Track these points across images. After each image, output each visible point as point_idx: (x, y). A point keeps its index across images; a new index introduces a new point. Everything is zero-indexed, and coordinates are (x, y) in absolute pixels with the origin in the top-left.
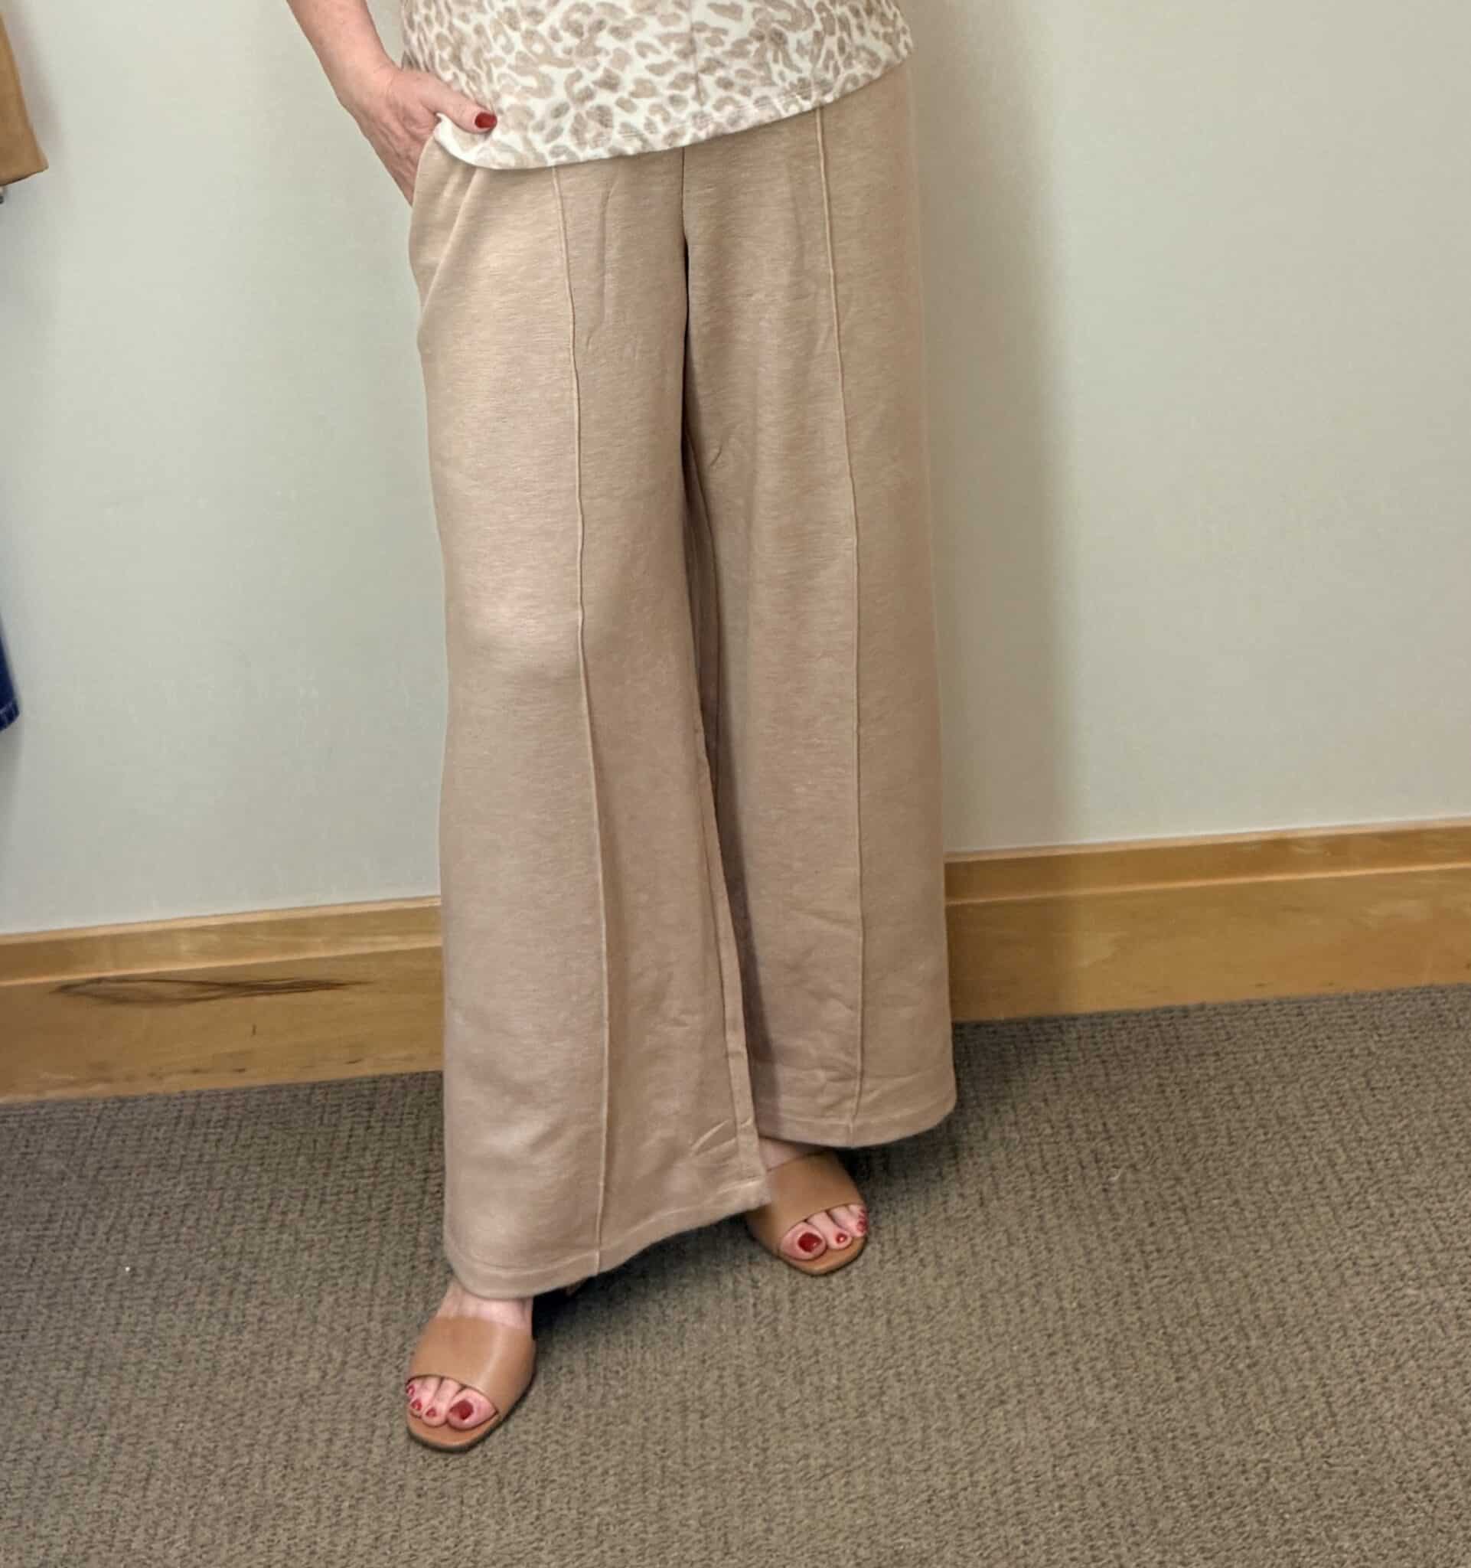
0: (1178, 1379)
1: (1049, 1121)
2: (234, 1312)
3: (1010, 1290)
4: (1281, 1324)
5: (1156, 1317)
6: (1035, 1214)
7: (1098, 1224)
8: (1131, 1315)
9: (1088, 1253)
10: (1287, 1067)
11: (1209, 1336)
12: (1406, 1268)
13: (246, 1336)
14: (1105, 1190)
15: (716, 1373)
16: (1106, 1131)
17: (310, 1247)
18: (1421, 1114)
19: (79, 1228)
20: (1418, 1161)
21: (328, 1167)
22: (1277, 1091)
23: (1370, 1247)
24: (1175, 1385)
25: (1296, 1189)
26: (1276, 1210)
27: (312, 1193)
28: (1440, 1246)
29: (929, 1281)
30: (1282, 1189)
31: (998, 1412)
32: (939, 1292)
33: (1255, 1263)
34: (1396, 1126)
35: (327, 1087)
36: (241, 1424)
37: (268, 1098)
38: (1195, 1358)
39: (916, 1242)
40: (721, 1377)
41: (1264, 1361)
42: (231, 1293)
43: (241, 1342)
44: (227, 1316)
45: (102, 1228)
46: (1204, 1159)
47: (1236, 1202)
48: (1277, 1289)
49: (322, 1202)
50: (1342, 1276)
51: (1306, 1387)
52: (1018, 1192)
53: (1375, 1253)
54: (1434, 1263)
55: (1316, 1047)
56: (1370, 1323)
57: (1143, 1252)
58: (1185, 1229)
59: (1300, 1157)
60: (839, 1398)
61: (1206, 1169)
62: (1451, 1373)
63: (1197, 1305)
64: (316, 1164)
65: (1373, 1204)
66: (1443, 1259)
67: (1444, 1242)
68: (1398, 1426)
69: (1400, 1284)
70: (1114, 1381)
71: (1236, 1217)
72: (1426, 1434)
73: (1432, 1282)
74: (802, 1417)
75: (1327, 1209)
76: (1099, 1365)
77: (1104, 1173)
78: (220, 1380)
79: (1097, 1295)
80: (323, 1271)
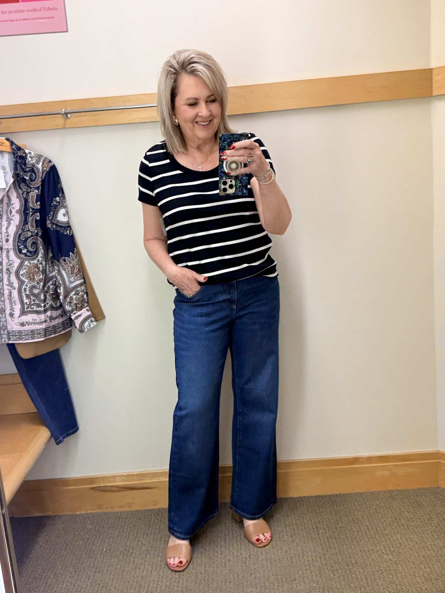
0: (334, 575)
1: (306, 519)
2: (128, 559)
3: (297, 556)
4: (356, 563)
5: (329, 562)
6: (303, 539)
7: (316, 541)
8: (324, 561)
9: (314, 548)
10: (358, 508)
11: (341, 566)
12: (384, 551)
13: (131, 564)
14: (318, 534)
15: (233, 573)
16: (319, 521)
17: (145, 545)
18: (388, 518)
19: (95, 540)
20: (387, 528)
21: (149, 528)
22: (356, 513)
23: (376, 547)
24: (333, 577)
25: (360, 534)
26: (355, 538)
27: (145, 533)
28: (392, 547)
29: (279, 554)
30: (357, 534)
31: (294, 582)
32: (282, 556)
33: (351, 550)
34: (382, 520)
35: (148, 510)
36: (129, 584)
37: (136, 513)
38: (337, 571)
39: (277, 545)
40: (234, 574)
41: (352, 572)
42: (127, 555)
43: (129, 566)
44: (126, 560)
45: (100, 541)
46: (340, 527)
47: (347, 537)
48: (356, 556)
49: (147, 535)
50: (370, 553)
51: (362, 577)
52: (299, 534)
53: (377, 548)
54: (390, 551)
55: (365, 503)
56: (376, 563)
57: (326, 547)
58: (336, 542)
59: (361, 527)
60: (259, 579)
61: (340, 530)
62: (394, 575)
63: (338, 559)
64: (146, 527)
65: (377, 537)
66: (392, 549)
67: (392, 546)
68: (382, 586)
69: (383, 555)
70: (320, 576)
71: (347, 540)
72: (388, 588)
73: (390, 555)
74: (251, 583)
75: (367, 538)
76: (317, 572)
77: (318, 530)
78: (124, 574)
79: (316, 557)
80: (147, 550)
